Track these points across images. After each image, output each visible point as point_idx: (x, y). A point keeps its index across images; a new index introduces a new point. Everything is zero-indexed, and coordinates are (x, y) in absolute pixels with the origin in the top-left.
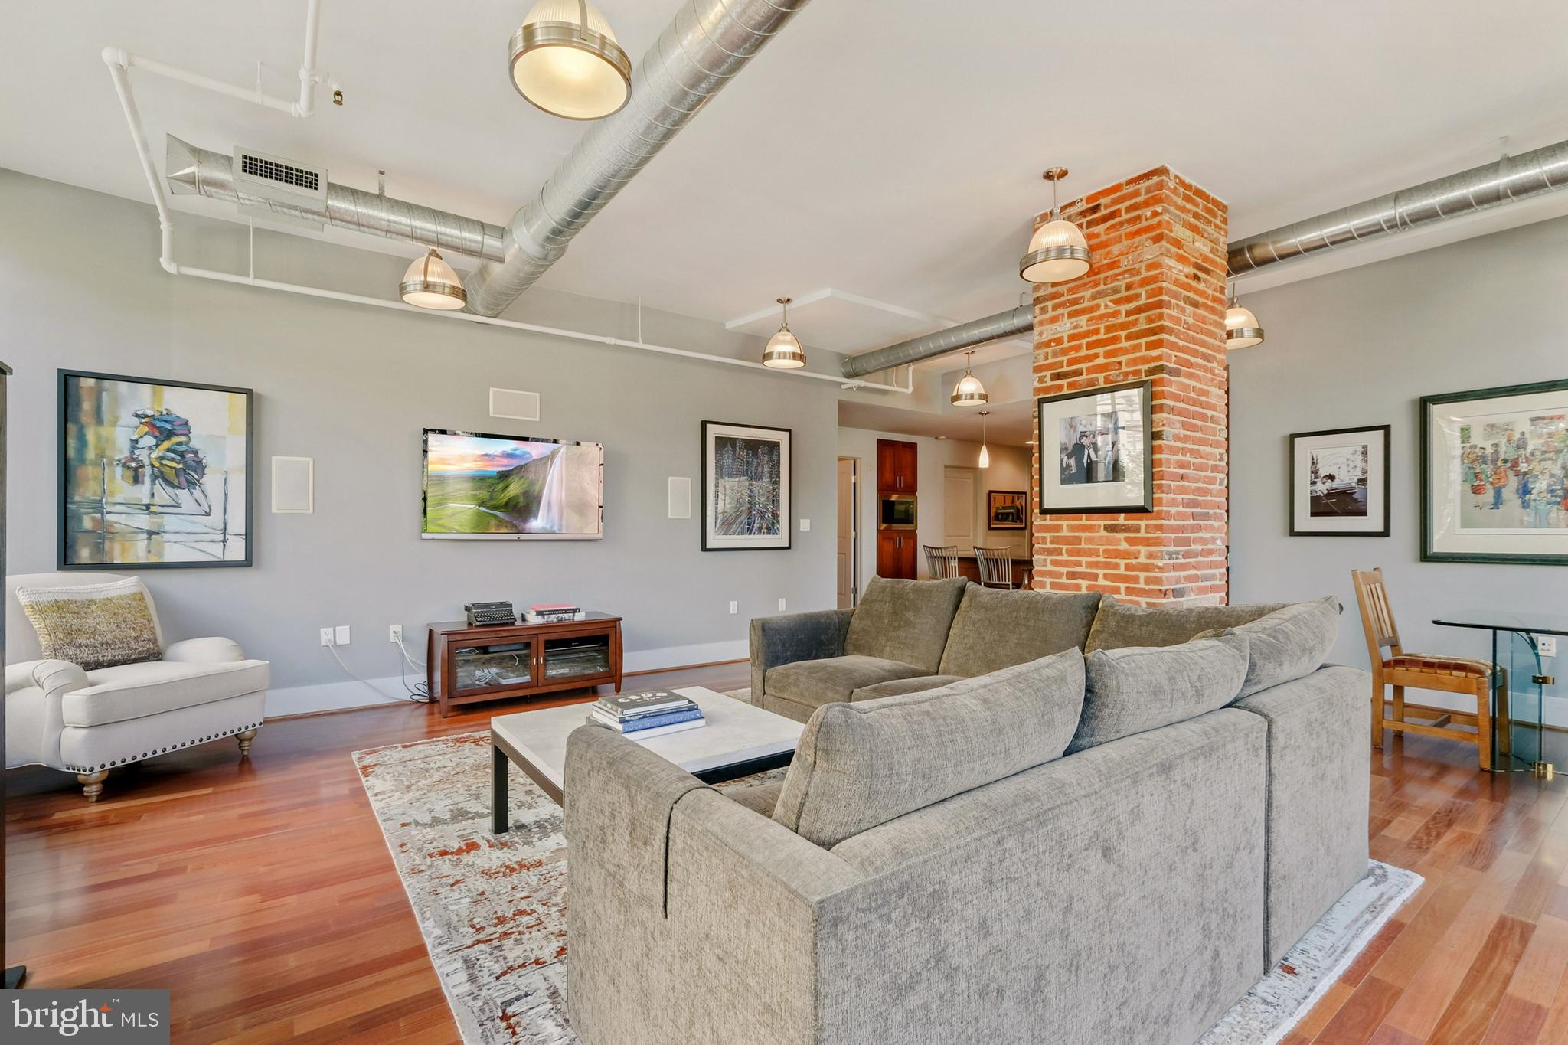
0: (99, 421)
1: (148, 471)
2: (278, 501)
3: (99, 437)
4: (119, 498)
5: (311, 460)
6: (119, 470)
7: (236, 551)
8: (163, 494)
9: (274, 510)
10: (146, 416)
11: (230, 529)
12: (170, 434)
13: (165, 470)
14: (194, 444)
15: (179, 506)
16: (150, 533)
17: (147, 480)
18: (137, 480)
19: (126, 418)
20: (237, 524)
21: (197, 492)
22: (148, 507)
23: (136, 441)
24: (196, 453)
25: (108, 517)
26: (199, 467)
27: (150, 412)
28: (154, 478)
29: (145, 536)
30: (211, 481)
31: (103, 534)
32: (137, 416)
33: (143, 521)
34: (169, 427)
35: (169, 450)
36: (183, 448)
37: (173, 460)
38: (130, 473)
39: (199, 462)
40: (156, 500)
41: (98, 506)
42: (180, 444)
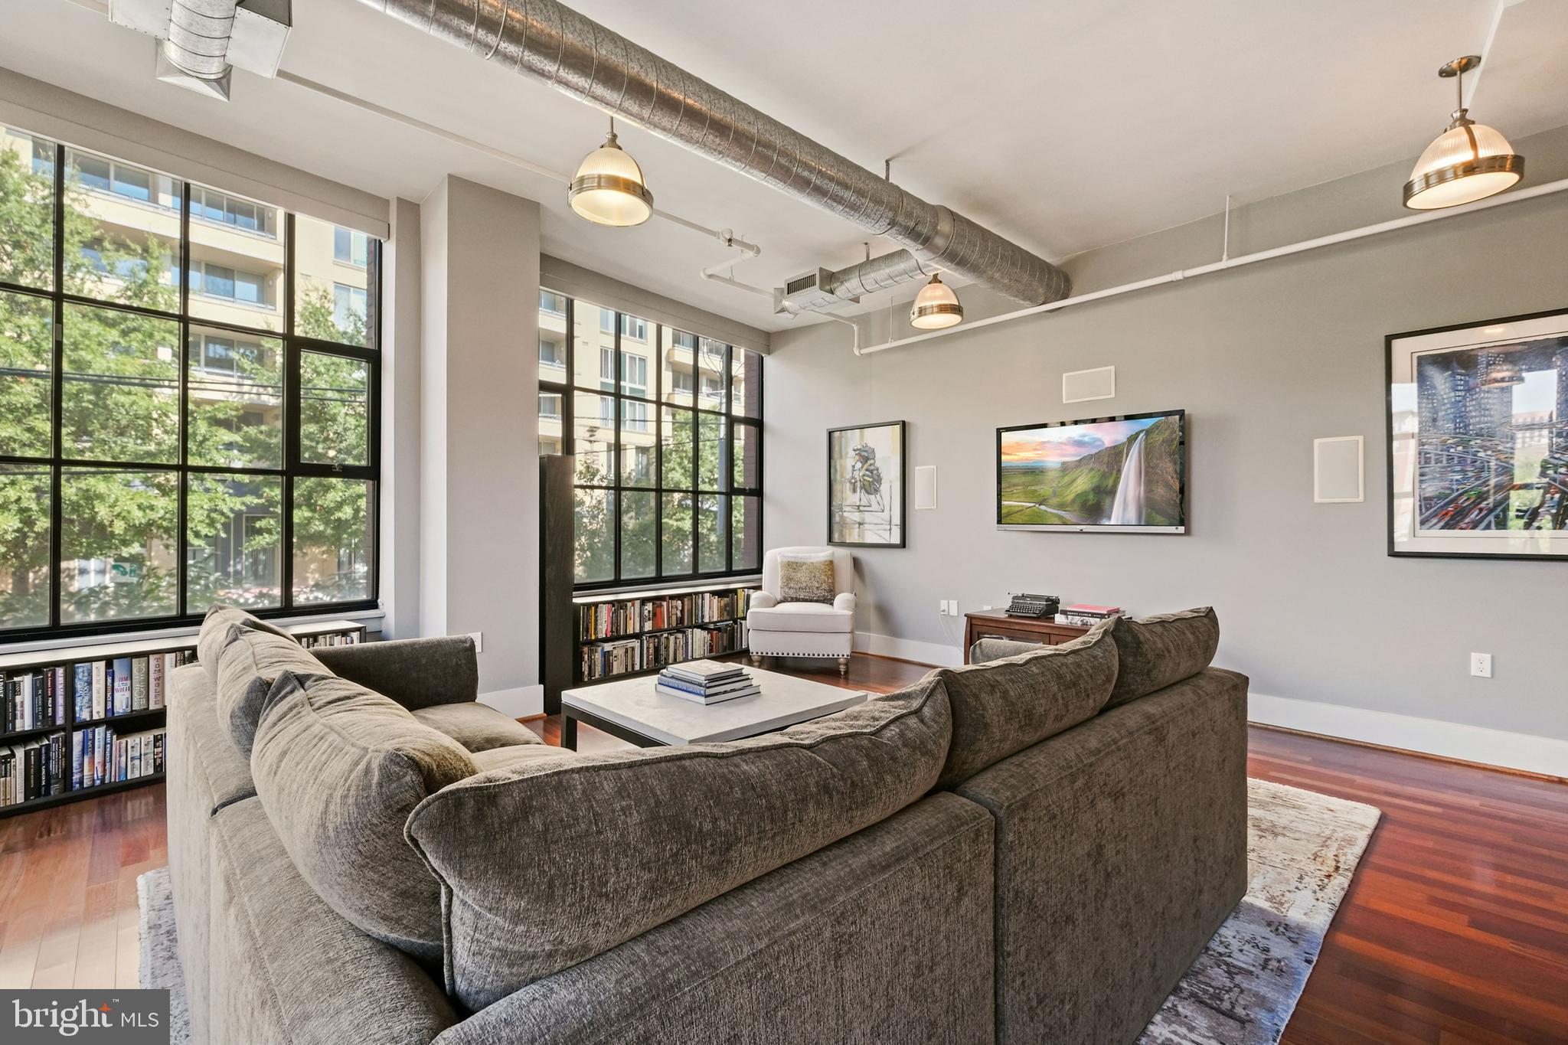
0: (841, 457)
1: (858, 484)
2: (920, 499)
3: (841, 465)
4: (848, 503)
5: (935, 467)
6: (848, 484)
7: (896, 539)
8: (865, 497)
9: (916, 507)
10: (858, 450)
11: (893, 523)
12: (866, 459)
13: (866, 483)
14: (877, 464)
15: (870, 506)
16: (860, 524)
17: (858, 490)
18: (854, 491)
19: (852, 453)
20: (897, 519)
21: (878, 496)
22: (859, 506)
23: (854, 466)
24: (877, 470)
25: (845, 514)
26: (879, 480)
27: (859, 447)
28: (861, 488)
29: (857, 526)
30: (884, 488)
31: (843, 524)
32: (854, 450)
33: (856, 516)
34: (866, 454)
35: (867, 470)
36: (872, 468)
37: (868, 476)
38: (852, 487)
39: (879, 476)
40: (863, 503)
41: (841, 510)
42: (871, 465)
